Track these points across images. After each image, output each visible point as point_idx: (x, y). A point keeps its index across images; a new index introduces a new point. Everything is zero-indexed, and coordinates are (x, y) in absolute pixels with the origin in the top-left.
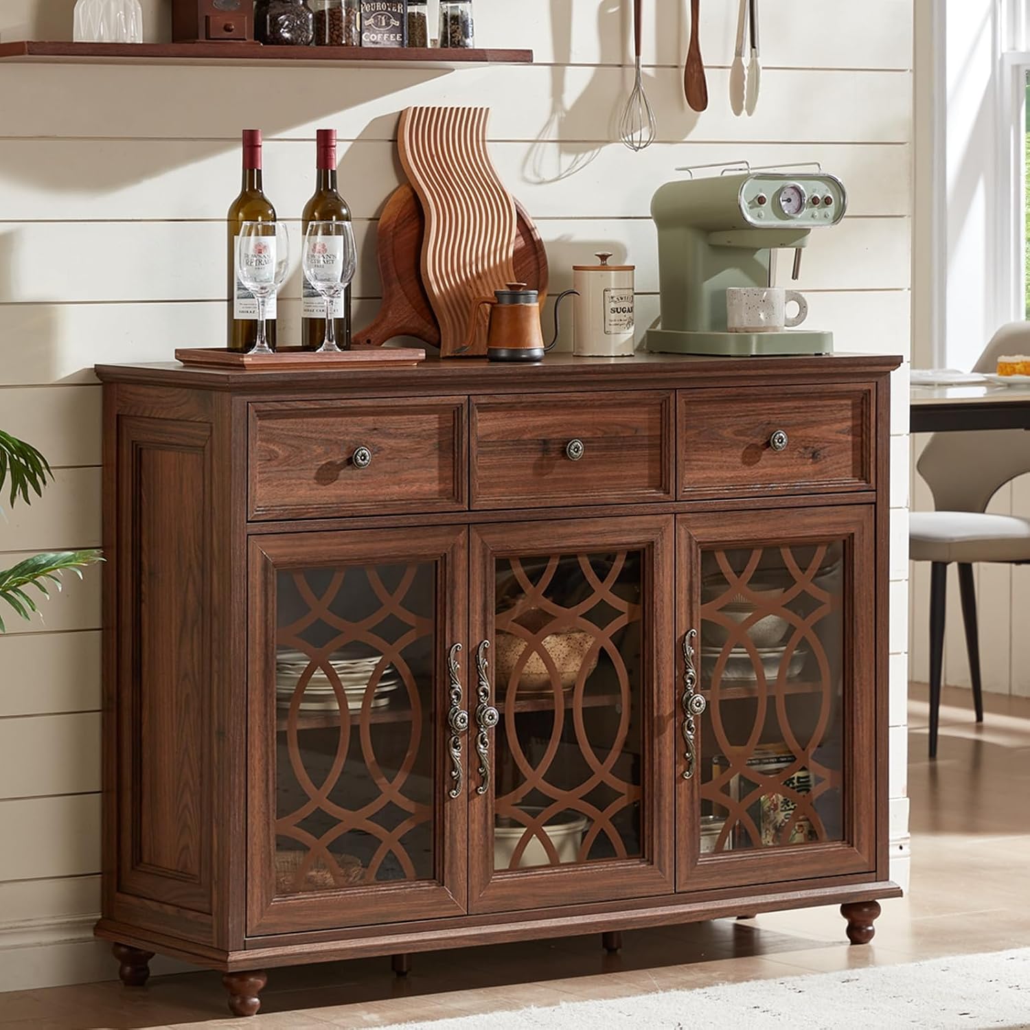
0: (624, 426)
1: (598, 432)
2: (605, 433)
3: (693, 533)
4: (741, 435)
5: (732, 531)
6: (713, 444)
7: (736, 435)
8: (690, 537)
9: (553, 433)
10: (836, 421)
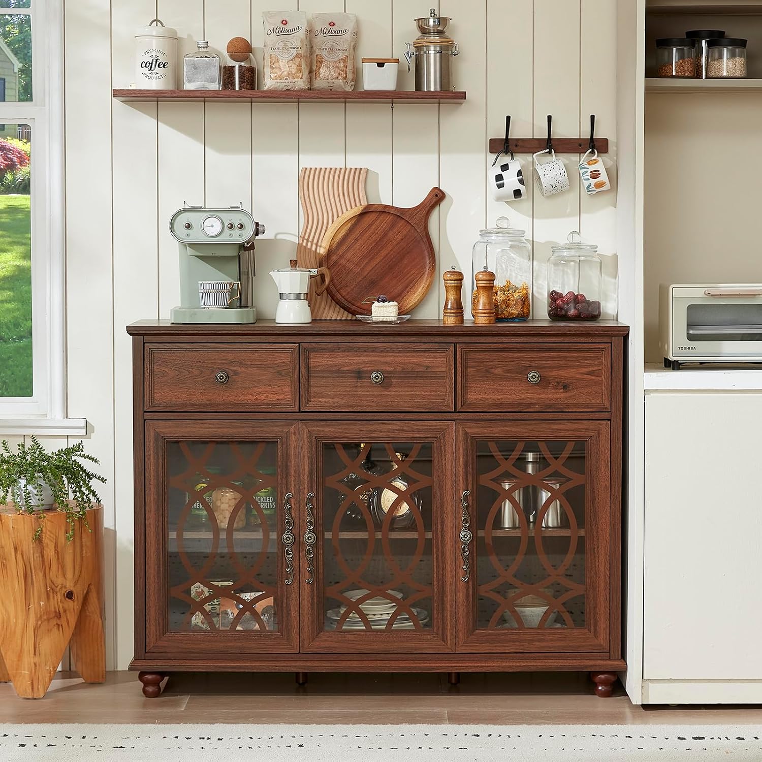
0: (418, 365)
1: (398, 368)
2: (404, 369)
3: (468, 430)
4: (508, 373)
5: (497, 430)
6: (487, 377)
7: (505, 373)
8: (466, 433)
9: (364, 367)
10: (581, 367)
